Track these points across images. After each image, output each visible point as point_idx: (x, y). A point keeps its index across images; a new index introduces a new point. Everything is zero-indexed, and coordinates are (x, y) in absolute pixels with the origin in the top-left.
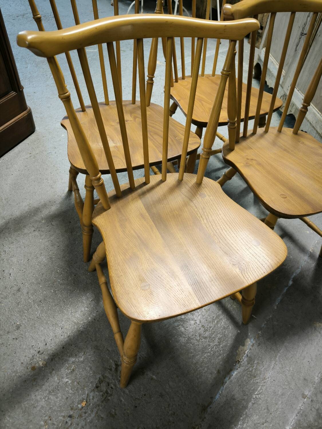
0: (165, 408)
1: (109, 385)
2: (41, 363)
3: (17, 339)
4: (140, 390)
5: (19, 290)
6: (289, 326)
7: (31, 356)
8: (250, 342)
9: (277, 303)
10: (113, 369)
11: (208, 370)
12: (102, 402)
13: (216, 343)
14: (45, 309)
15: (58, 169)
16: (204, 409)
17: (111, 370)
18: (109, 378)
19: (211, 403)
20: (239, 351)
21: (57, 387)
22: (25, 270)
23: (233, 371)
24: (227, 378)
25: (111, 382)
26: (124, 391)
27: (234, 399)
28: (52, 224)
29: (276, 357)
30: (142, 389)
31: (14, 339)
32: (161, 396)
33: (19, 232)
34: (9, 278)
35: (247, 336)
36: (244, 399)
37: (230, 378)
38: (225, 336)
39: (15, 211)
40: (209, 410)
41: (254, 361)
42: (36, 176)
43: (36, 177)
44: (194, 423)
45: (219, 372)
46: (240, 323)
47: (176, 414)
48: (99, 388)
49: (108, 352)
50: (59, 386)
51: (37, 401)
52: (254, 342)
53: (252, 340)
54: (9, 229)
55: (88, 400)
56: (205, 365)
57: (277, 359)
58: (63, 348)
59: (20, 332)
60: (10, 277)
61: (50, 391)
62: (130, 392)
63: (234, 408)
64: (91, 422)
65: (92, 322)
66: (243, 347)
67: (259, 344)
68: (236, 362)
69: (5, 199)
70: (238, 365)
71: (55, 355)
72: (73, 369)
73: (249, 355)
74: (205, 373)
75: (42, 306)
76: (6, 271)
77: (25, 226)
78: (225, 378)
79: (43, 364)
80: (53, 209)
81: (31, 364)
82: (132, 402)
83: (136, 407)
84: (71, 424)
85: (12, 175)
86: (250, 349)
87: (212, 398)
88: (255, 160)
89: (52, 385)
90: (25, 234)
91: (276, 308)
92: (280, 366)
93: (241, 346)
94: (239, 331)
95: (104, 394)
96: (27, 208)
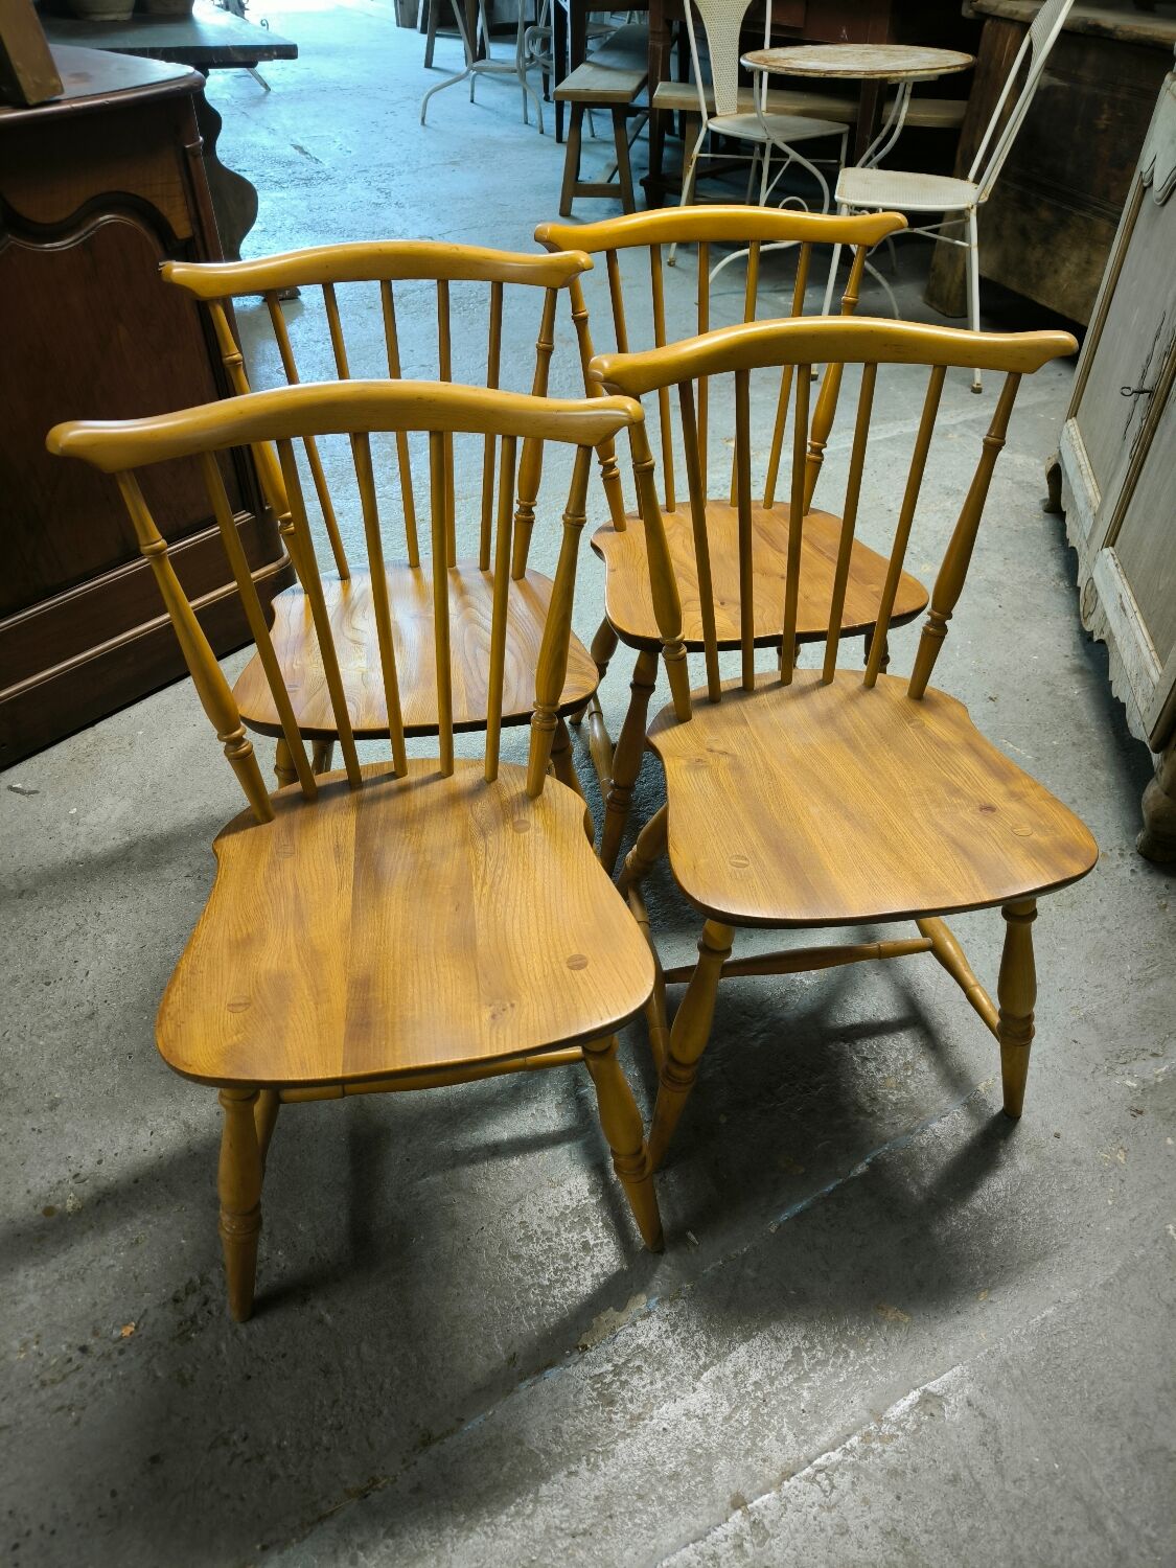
0: (321, 1406)
1: (205, 1304)
2: (70, 1204)
3: (40, 1131)
4: (278, 1341)
5: (91, 1016)
6: (793, 1292)
7: (55, 1180)
8: (642, 1305)
9: (785, 1218)
11: (483, 1345)
12: (173, 1339)
14: (132, 1075)
16: (427, 1440)
18: (215, 1288)
19: (450, 1432)
20: (599, 1320)
21: (82, 1271)
23: (553, 1368)
24: (527, 1383)
25: (214, 1297)
26: (237, 1330)
27: (520, 1443)
30: (282, 1339)
31: (34, 1130)
32: (326, 1371)
33: (149, 874)
34: (82, 981)
35: (644, 1286)
36: (548, 1453)
37: (534, 1384)
40: (435, 1448)
44: (383, 1468)
45: (512, 1360)
47: (343, 1431)
48: (178, 1303)
50: (89, 1271)
51: (26, 1289)
52: (656, 1307)
53: (654, 1299)
54: (131, 862)
55: (142, 1325)
56: (481, 1329)
58: (136, 1181)
59: (53, 1118)
60: (85, 981)
61: (63, 1276)
62: (250, 1335)
63: (509, 1464)
64: (125, 1379)
66: (616, 1313)
68: (577, 1347)
69: (151, 787)
70: (576, 1357)
71: (109, 1194)
72: (137, 1240)
73: (622, 1339)
74: (472, 1349)
76: (82, 964)
77: (169, 862)
78: (521, 1380)
79: (73, 1208)
81: (47, 1199)
82: (245, 1363)
83: (249, 1377)
84: (78, 1368)
86: (634, 1323)
87: (460, 1420)
88: (732, 755)
89: (73, 1264)
90: (162, 880)
91: (773, 1231)
93: (612, 1308)
94: (625, 1267)
95: (186, 1321)
96: (192, 817)
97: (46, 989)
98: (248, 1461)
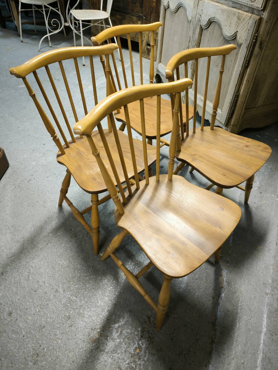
1: (149, 332)
2: (97, 336)
3: (71, 326)
6: (244, 254)
7: (87, 334)
8: (225, 273)
9: (231, 242)
10: (147, 321)
11: (206, 299)
12: (149, 344)
13: (205, 281)
14: (82, 298)
15: (43, 192)
16: (214, 324)
17: (146, 322)
18: (147, 328)
19: (216, 319)
20: (220, 280)
21: (115, 347)
22: (54, 276)
23: (221, 294)
24: (220, 300)
25: (149, 330)
26: (161, 332)
27: (229, 311)
28: (58, 235)
29: (243, 276)
31: (69, 326)
32: (185, 326)
33: (35, 249)
34: (45, 285)
35: (221, 269)
36: (234, 309)
37: (221, 299)
38: (208, 274)
39: (25, 234)
40: (217, 323)
41: (232, 284)
42: (28, 201)
43: (28, 202)
44: (211, 334)
45: (213, 298)
46: (214, 262)
48: (143, 337)
49: (138, 311)
50: (117, 346)
51: (106, 361)
52: (227, 271)
53: (225, 270)
54: (27, 249)
55: (140, 347)
56: (203, 297)
57: (244, 277)
58: (107, 320)
59: (72, 321)
60: (45, 284)
61: (112, 351)
62: (164, 331)
63: (231, 316)
64: (148, 359)
65: (119, 295)
66: (221, 277)
67: (230, 272)
68: (221, 288)
69: (12, 227)
70: (223, 290)
71: (104, 327)
72: (121, 332)
73: (227, 281)
74: (205, 302)
75: (79, 296)
76: (40, 281)
77: (38, 243)
78: (218, 300)
79: (98, 336)
80: (54, 223)
81: (90, 339)
82: (169, 337)
83: (172, 339)
84: (136, 367)
85: (8, 206)
86: (227, 277)
87: (216, 316)
88: (196, 154)
89: (111, 347)
90: (41, 249)
91: (231, 246)
92: (248, 281)
93: (220, 277)
94: (215, 268)
95: (149, 339)
96: (33, 229)
97: (37, 292)
98: (188, 354)
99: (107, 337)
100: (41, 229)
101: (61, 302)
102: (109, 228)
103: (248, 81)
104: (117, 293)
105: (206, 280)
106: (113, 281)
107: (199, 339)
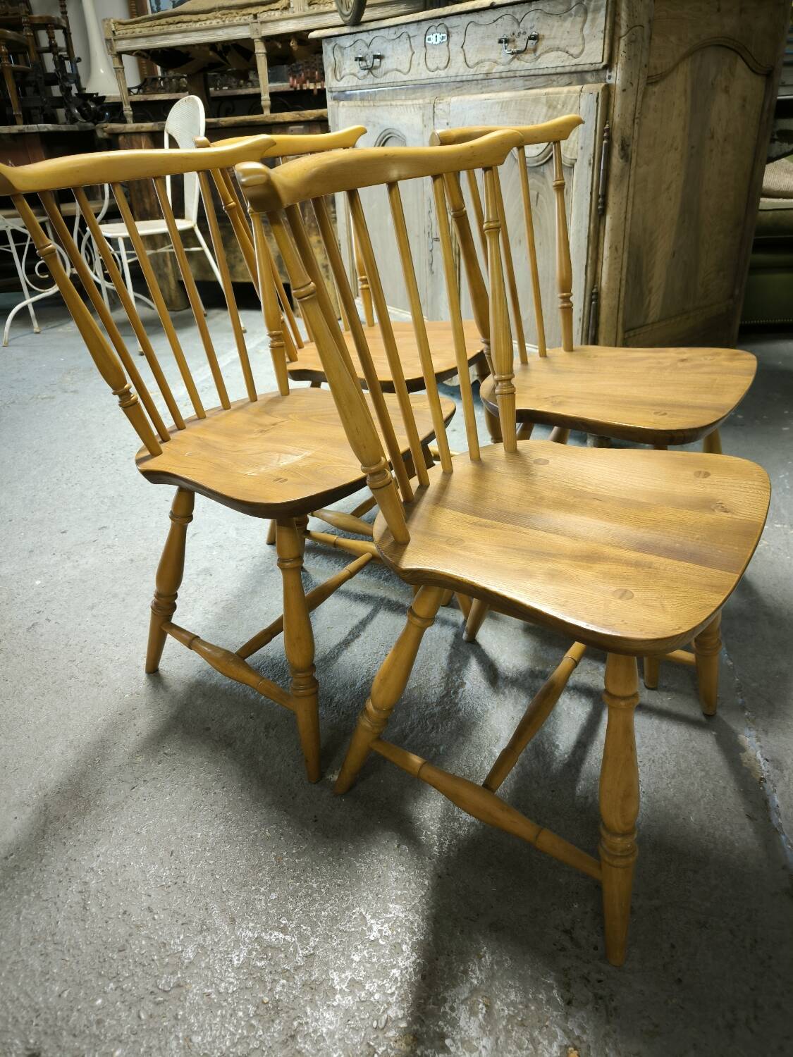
0: (731, 943)
1: (589, 981)
2: (402, 1046)
3: (293, 1037)
6: (777, 677)
7: (363, 1048)
8: (748, 739)
9: (726, 655)
10: (568, 945)
11: (732, 827)
12: (608, 1022)
13: (700, 775)
14: (304, 928)
15: (83, 647)
17: (563, 949)
18: (577, 967)
20: (746, 763)
22: (180, 881)
23: (770, 800)
24: (775, 817)
25: (586, 971)
28: (165, 754)
31: (286, 1041)
32: (702, 925)
33: (94, 812)
34: (154, 919)
35: (733, 732)
37: (779, 815)
38: (701, 754)
39: (45, 774)
41: (786, 762)
42: (38, 682)
43: (39, 685)
45: (751, 818)
46: (703, 718)
47: (759, 940)
48: (574, 1001)
49: (524, 919)
52: (753, 733)
53: (747, 732)
54: (62, 818)
55: (577, 1043)
56: (718, 822)
58: (423, 977)
59: (289, 1017)
60: (156, 917)
65: (439, 885)
66: (745, 753)
67: (766, 733)
68: (760, 783)
70: (768, 786)
72: (487, 1006)
73: (768, 758)
74: (731, 834)
75: (293, 926)
76: (133, 910)
77: (99, 792)
78: (770, 821)
79: (407, 1045)
80: (144, 723)
82: (664, 977)
83: (680, 981)
86: (761, 747)
90: (114, 807)
91: (731, 663)
93: (741, 754)
94: (714, 733)
95: (597, 1003)
96: (71, 755)
98: (756, 1018)
99: (443, 1037)
100: (99, 751)
101: (231, 961)
102: (336, 700)
103: (614, 248)
104: (426, 883)
105: (703, 773)
106: (398, 846)
107: (770, 958)
